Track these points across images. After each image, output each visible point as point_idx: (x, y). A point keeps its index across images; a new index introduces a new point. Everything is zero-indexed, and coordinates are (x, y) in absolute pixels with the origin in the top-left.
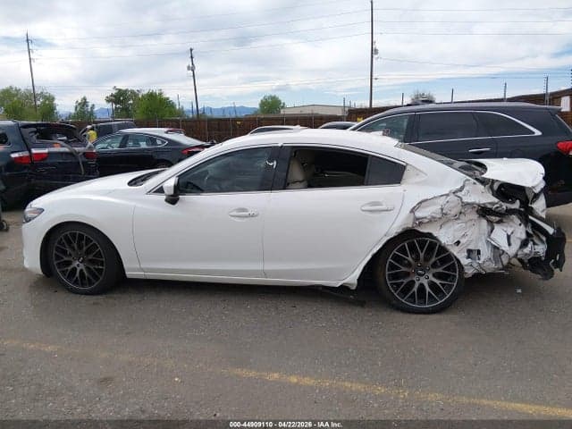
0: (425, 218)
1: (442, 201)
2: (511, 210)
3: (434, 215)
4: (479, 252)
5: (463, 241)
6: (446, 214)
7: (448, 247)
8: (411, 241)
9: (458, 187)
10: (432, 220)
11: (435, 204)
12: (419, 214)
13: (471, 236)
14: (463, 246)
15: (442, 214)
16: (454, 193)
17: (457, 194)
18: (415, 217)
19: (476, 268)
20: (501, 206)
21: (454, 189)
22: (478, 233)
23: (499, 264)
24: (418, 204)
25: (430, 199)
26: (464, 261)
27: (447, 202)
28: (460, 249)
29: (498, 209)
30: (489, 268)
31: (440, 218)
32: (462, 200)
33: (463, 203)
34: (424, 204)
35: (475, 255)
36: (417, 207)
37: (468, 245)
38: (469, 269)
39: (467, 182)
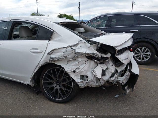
0: (56, 58)
1: (64, 50)
2: (104, 58)
3: (60, 57)
4: (87, 77)
5: (77, 71)
6: (66, 57)
7: (69, 73)
8: (53, 68)
9: (75, 44)
10: (59, 60)
11: (60, 52)
12: (52, 56)
13: (82, 69)
14: (77, 73)
15: (64, 57)
16: (71, 47)
17: (72, 48)
18: (50, 57)
19: (86, 84)
20: (98, 55)
21: (71, 45)
22: (88, 68)
23: (99, 84)
24: (52, 51)
25: (58, 49)
26: (78, 80)
27: (67, 51)
28: (76, 75)
29: (96, 57)
30: (93, 85)
31: (63, 59)
32: (75, 51)
33: (75, 52)
34: (55, 51)
35: (85, 78)
36: (51, 52)
37: (81, 73)
38: (81, 85)
39: (80, 42)
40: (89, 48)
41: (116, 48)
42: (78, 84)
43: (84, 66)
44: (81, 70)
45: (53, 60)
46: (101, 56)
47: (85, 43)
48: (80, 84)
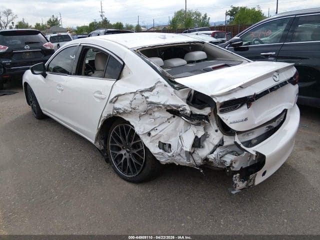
0: (120, 109)
1: (131, 97)
2: (196, 115)
3: (126, 108)
4: (170, 146)
5: (153, 133)
6: (134, 109)
7: (141, 136)
9: (148, 87)
10: (125, 112)
11: (126, 99)
12: (117, 105)
13: (161, 131)
14: (153, 138)
15: (132, 108)
16: (141, 92)
17: (143, 94)
18: (114, 107)
19: (168, 158)
20: (186, 110)
21: (142, 88)
22: (172, 130)
23: (192, 161)
24: (115, 97)
25: (124, 94)
26: (154, 149)
27: (135, 99)
28: (152, 140)
29: (182, 112)
30: (182, 162)
31: (130, 111)
32: (147, 99)
33: (147, 101)
34: (119, 98)
35: (167, 148)
36: (115, 99)
37: (159, 138)
38: (160, 158)
39: (159, 84)
40: (172, 95)
41: (214, 99)
42: (155, 155)
43: (164, 127)
44: (160, 134)
45: (117, 112)
46: (191, 112)
47: (165, 86)
48: (158, 157)
